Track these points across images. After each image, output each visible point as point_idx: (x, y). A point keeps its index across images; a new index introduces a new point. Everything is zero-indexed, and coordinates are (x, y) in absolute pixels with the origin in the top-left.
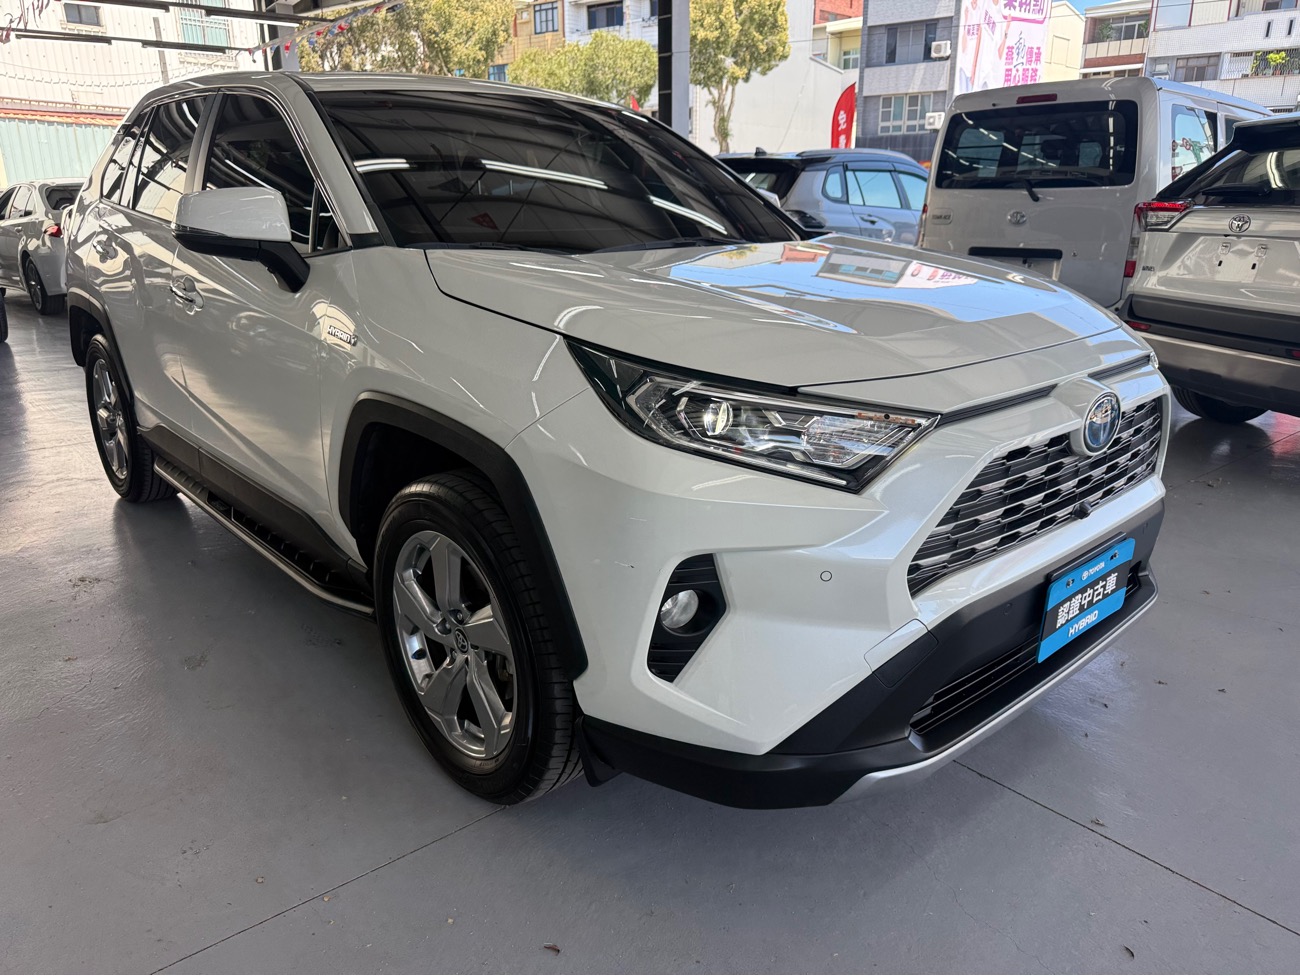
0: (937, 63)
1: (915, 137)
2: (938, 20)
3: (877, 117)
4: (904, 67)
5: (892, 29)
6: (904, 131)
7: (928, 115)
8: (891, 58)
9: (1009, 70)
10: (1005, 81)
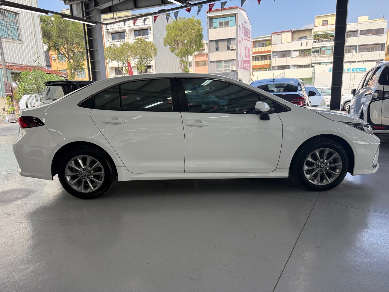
0: (232, 51)
1: (227, 73)
2: (231, 39)
3: (214, 67)
4: (222, 53)
5: (217, 41)
6: (223, 72)
7: (231, 66)
8: (217, 49)
9: (246, 54)
10: (246, 57)
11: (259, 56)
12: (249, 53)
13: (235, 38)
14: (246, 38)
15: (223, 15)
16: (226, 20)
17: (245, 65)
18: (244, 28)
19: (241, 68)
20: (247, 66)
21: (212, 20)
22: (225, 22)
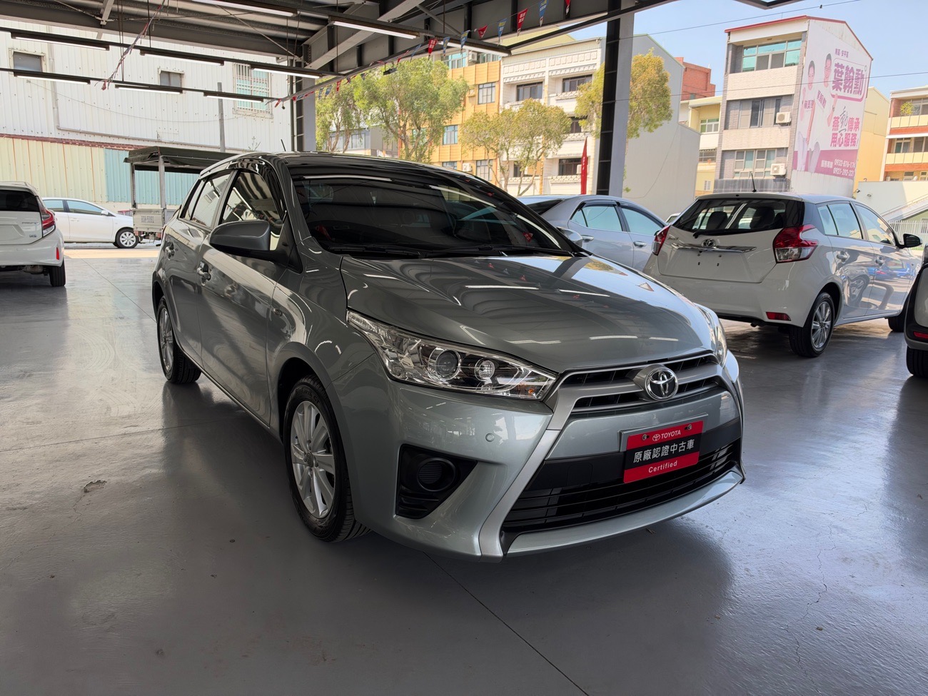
0: (781, 128)
1: (763, 180)
2: (781, 97)
6: (753, 177)
7: (773, 164)
9: (834, 134)
10: (833, 142)
11: (909, 138)
12: (853, 132)
13: (791, 96)
14: (841, 93)
15: (770, 39)
16: (777, 49)
17: (826, 164)
18: (833, 68)
19: (806, 170)
20: (834, 166)
21: (742, 52)
22: (773, 55)
